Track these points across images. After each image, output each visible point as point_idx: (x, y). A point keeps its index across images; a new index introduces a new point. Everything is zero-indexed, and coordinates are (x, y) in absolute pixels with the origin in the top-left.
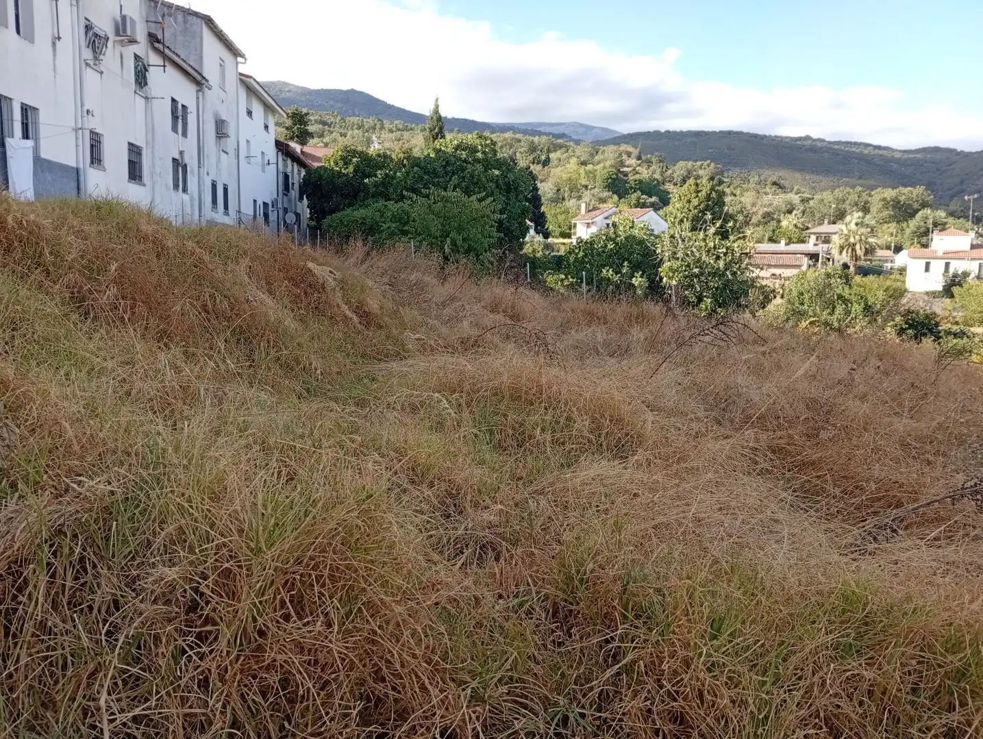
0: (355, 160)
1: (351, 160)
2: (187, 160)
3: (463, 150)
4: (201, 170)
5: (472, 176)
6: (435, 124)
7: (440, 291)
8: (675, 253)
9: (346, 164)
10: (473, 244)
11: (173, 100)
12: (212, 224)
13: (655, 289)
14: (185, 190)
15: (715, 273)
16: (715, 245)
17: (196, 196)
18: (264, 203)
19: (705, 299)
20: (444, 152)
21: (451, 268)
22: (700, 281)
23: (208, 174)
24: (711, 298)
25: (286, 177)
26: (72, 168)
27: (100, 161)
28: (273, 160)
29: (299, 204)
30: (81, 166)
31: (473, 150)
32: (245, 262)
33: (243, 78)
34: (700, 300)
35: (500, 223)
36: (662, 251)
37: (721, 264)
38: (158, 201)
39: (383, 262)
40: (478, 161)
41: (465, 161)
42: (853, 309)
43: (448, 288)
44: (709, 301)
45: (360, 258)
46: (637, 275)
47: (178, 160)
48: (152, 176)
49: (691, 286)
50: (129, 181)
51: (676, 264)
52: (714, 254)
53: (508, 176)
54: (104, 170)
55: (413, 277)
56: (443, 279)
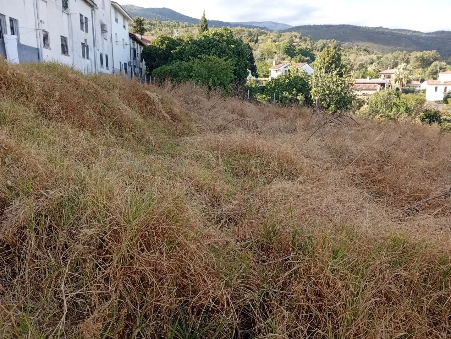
0: (166, 42)
1: (164, 42)
2: (88, 44)
3: (217, 36)
4: (95, 48)
5: (222, 48)
6: (204, 23)
7: (208, 104)
8: (317, 84)
9: (162, 44)
10: (222, 81)
11: (81, 15)
12: (101, 73)
13: (308, 101)
14: (88, 58)
15: (337, 93)
16: (336, 80)
17: (93, 61)
18: (125, 64)
19: (331, 105)
20: (208, 37)
21: (212, 93)
22: (329, 97)
23: (98, 50)
25: (134, 51)
26: (36, 48)
27: (48, 45)
28: (128, 43)
29: (141, 63)
30: (40, 48)
31: (222, 36)
32: (117, 91)
33: (113, 3)
34: (329, 106)
35: (235, 70)
36: (312, 83)
37: (339, 89)
38: (75, 63)
39: (181, 90)
40: (224, 41)
41: (218, 41)
42: (401, 109)
43: (211, 102)
44: (333, 106)
45: (170, 88)
46: (300, 94)
47: (84, 44)
48: (72, 52)
49: (325, 99)
50: (62, 54)
51: (318, 89)
52: (336, 84)
53: (239, 48)
54: (50, 49)
55: (195, 97)
56: (209, 98)
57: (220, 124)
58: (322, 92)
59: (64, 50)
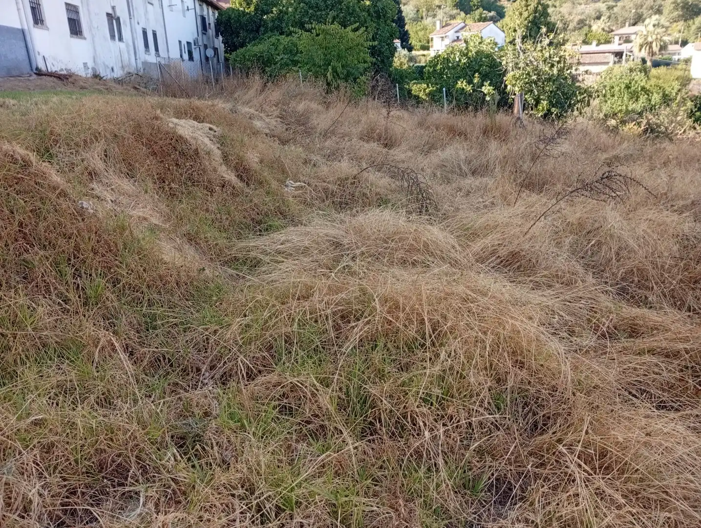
2: (118, 14)
4: (132, 20)
5: (348, 8)
7: (322, 120)
8: (517, 64)
9: (248, 4)
10: (351, 70)
12: (145, 63)
13: (504, 102)
14: (121, 39)
15: (551, 79)
16: (550, 55)
17: (131, 44)
18: (189, 43)
19: (542, 101)
22: (537, 86)
23: (138, 23)
24: (547, 101)
25: (203, 19)
26: (18, 29)
27: (43, 21)
28: (191, 6)
29: (216, 40)
30: (26, 27)
34: (538, 101)
35: (373, 47)
36: (507, 63)
37: (555, 71)
38: (98, 50)
39: (275, 94)
42: (653, 98)
43: (332, 113)
44: (545, 103)
45: (259, 90)
46: (486, 84)
47: (111, 14)
48: (91, 30)
49: (531, 91)
50: (71, 37)
51: (518, 73)
52: (549, 63)
53: (378, 5)
54: (47, 29)
55: (301, 107)
56: (327, 105)
57: (343, 176)
58: (526, 78)
59: (75, 28)
